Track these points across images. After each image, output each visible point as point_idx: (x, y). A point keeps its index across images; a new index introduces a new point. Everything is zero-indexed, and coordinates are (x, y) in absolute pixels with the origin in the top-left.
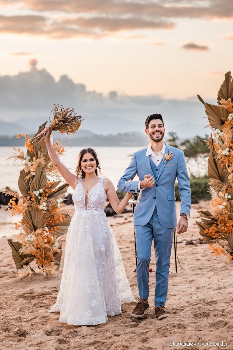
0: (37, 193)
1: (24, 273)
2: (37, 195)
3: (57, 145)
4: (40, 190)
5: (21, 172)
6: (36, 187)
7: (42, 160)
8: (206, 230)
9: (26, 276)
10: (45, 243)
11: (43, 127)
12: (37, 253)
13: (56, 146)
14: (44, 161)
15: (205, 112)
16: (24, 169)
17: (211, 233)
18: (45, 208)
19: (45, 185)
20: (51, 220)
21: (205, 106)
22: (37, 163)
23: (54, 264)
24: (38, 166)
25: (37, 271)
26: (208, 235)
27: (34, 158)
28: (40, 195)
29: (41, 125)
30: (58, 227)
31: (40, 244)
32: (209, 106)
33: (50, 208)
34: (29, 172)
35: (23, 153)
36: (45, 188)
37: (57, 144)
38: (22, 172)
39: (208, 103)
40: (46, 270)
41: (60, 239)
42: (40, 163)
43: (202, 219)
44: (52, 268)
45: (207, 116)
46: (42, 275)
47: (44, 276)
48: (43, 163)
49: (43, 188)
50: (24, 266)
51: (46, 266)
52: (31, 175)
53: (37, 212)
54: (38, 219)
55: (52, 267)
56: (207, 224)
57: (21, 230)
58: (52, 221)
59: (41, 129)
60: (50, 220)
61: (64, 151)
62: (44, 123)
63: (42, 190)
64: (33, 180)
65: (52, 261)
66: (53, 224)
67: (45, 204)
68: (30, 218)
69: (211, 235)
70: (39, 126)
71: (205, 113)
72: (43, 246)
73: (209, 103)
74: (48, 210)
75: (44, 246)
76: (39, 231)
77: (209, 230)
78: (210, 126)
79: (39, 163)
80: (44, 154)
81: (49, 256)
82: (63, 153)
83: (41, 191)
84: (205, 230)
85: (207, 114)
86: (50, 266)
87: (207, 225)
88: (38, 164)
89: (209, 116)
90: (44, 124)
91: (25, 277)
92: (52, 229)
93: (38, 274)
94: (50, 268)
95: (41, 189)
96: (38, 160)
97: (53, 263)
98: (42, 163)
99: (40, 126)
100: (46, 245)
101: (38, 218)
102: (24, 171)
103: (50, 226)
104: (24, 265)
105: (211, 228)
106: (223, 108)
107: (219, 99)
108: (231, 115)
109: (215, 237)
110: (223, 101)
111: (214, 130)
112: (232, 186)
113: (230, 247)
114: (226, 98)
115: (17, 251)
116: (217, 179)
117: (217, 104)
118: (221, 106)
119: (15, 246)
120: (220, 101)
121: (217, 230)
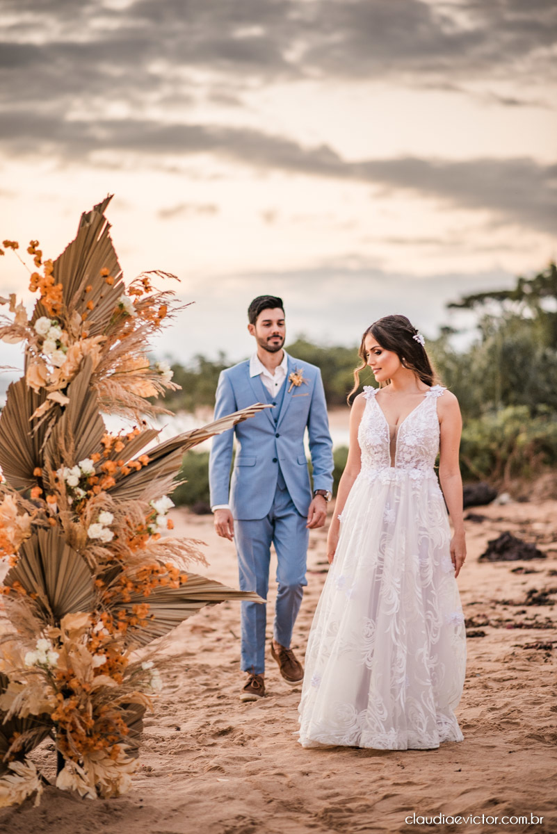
0: (71, 476)
1: (13, 793)
2: (73, 482)
3: (145, 291)
4: (81, 463)
5: (12, 390)
6: (67, 449)
7: (92, 346)
9: (22, 802)
10: (98, 672)
11: (96, 216)
12: (67, 711)
13: (141, 293)
14: (100, 348)
16: (22, 379)
18: (107, 536)
19: (103, 445)
22: (76, 357)
23: (126, 751)
24: (80, 366)
28: (84, 481)
29: (88, 209)
31: (80, 676)
34: (44, 391)
36: (100, 455)
38: (16, 390)
40: (96, 777)
42: (84, 358)
44: (120, 769)
46: (84, 797)
47: (89, 800)
48: (96, 357)
49: (94, 456)
50: (11, 766)
51: (95, 762)
52: (51, 401)
53: (67, 548)
55: (121, 765)
59: (88, 224)
62: (97, 203)
63: (92, 462)
64: (59, 424)
65: (120, 741)
67: (106, 518)
68: (37, 573)
70: (80, 215)
72: (90, 683)
74: (113, 545)
75: (93, 684)
76: (75, 621)
79: (81, 357)
80: (93, 325)
81: (107, 722)
83: (88, 466)
86: (112, 762)
88: (79, 360)
90: (100, 205)
94: (112, 769)
95: (87, 460)
96: (81, 345)
98: (93, 358)
99: (84, 214)
100: (104, 680)
101: (70, 570)
102: (25, 387)
104: (14, 761)
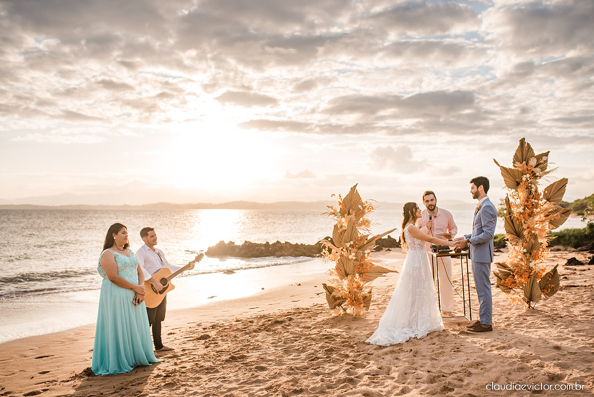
0: (348, 245)
1: (335, 313)
6: (348, 239)
7: (353, 216)
9: (338, 315)
11: (354, 188)
13: (365, 204)
14: (355, 217)
16: (336, 224)
17: (508, 283)
18: (354, 258)
19: (356, 238)
20: (360, 268)
21: (501, 169)
22: (348, 219)
24: (350, 221)
25: (348, 311)
26: (505, 285)
27: (346, 215)
28: (350, 246)
29: (352, 187)
30: (366, 274)
32: (504, 169)
33: (359, 258)
34: (341, 227)
35: (335, 210)
36: (355, 240)
37: (367, 203)
38: (336, 226)
39: (503, 166)
41: (368, 285)
42: (351, 219)
43: (499, 270)
44: (361, 310)
45: (502, 178)
46: (352, 316)
48: (354, 219)
53: (347, 261)
54: (350, 267)
57: (335, 276)
58: (362, 269)
59: (352, 190)
62: (354, 185)
64: (345, 234)
66: (362, 272)
67: (354, 254)
68: (342, 266)
69: (507, 285)
71: (501, 175)
72: (353, 290)
73: (505, 167)
74: (356, 260)
76: (350, 277)
77: (505, 280)
78: (507, 188)
80: (356, 212)
81: (358, 299)
82: (372, 210)
83: (352, 243)
84: (502, 280)
86: (359, 308)
87: (503, 276)
89: (504, 178)
91: (337, 317)
92: (361, 276)
93: (349, 315)
94: (359, 310)
95: (352, 241)
96: (350, 216)
97: (362, 305)
100: (355, 290)
103: (361, 274)
104: (337, 306)
105: (508, 279)
106: (518, 170)
107: (514, 162)
108: (525, 176)
109: (511, 287)
110: (518, 164)
111: (509, 191)
112: (528, 241)
113: (526, 297)
114: (521, 161)
115: (331, 294)
116: (514, 234)
117: (513, 168)
118: (516, 169)
119: (329, 290)
120: (515, 165)
121: (513, 281)
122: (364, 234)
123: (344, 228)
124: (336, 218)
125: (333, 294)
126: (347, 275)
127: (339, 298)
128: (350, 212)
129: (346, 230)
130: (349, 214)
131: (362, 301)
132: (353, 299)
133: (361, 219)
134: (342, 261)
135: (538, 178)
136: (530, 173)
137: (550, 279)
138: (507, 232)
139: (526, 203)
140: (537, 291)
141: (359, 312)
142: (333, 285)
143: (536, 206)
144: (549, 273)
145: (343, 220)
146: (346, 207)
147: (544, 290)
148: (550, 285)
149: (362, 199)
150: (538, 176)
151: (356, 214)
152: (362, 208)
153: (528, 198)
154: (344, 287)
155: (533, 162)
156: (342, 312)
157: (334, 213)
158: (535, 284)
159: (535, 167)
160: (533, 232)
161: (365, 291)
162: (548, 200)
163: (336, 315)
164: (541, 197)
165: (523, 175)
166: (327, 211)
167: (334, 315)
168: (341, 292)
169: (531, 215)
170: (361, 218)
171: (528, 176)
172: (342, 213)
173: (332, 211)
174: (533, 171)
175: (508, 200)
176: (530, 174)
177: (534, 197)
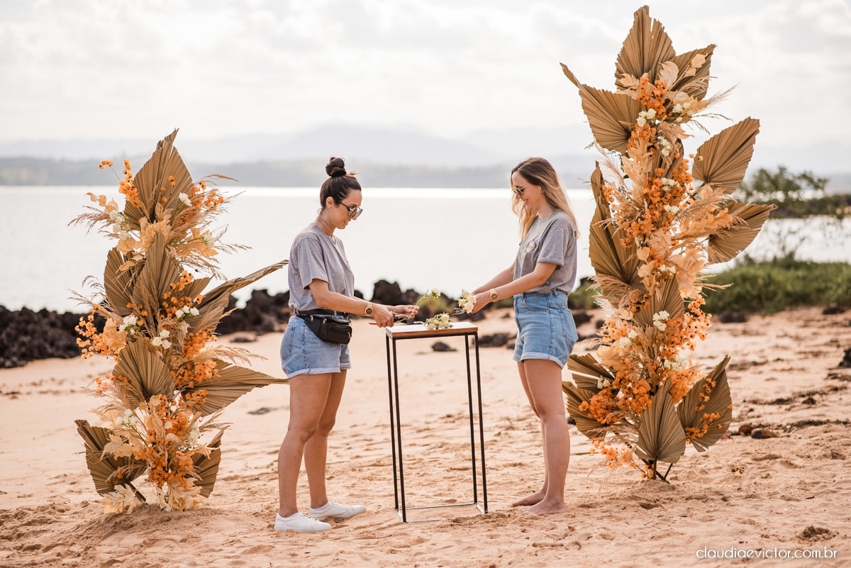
1: (114, 503)
3: (201, 189)
5: (110, 255)
7: (163, 226)
8: (584, 403)
9: (121, 510)
10: (167, 431)
11: (167, 143)
12: (147, 455)
13: (199, 190)
14: (169, 227)
15: (581, 107)
16: (115, 249)
17: (596, 411)
18: (167, 345)
19: (171, 287)
20: (186, 374)
21: (581, 93)
22: (151, 233)
23: (194, 482)
24: (154, 239)
25: (151, 498)
26: (589, 416)
27: (143, 221)
29: (163, 139)
30: (202, 391)
31: (158, 434)
32: (589, 93)
34: (130, 255)
35: (111, 208)
36: (170, 293)
37: (203, 186)
39: (588, 85)
40: (174, 498)
41: (209, 422)
42: (157, 234)
43: (575, 377)
44: (187, 493)
46: (163, 509)
47: (166, 512)
50: (116, 487)
51: (174, 488)
52: (135, 261)
55: (187, 491)
56: (588, 389)
57: (110, 397)
58: (190, 376)
59: (161, 148)
60: (184, 373)
61: (222, 202)
62: (169, 134)
64: (141, 275)
65: (188, 476)
66: (191, 385)
67: (166, 334)
68: (134, 369)
69: (595, 416)
70: (158, 142)
71: (583, 111)
72: (164, 438)
73: (592, 86)
74: (173, 350)
75: (166, 439)
76: (155, 401)
77: (589, 403)
78: (596, 145)
80: (173, 211)
81: (179, 465)
82: (219, 207)
84: (581, 401)
85: (585, 113)
86: (182, 489)
87: (586, 391)
88: (153, 235)
89: (590, 117)
90: (170, 136)
91: (117, 515)
92: (188, 396)
93: (155, 508)
94: (183, 493)
96: (155, 225)
97: (191, 481)
98: (163, 233)
99: (160, 141)
100: (171, 436)
102: (118, 254)
103: (186, 391)
104: (117, 484)
106: (628, 98)
107: (619, 75)
108: (643, 113)
109: (604, 422)
110: (629, 80)
111: (604, 153)
112: (651, 294)
113: (646, 448)
114: (639, 71)
115: (100, 449)
116: (615, 276)
117: (614, 89)
118: (622, 93)
119: (94, 438)
120: (622, 81)
121: (611, 403)
122: (197, 276)
123: (138, 258)
124: (110, 229)
125: (107, 449)
126: (147, 394)
127: (123, 461)
128: (157, 213)
129: (141, 265)
130: (153, 218)
131: (190, 469)
132: (165, 463)
133: (189, 234)
134: (131, 355)
135: (679, 119)
136: (657, 104)
137: (707, 398)
138: (598, 271)
139: (646, 191)
140: (674, 430)
141: (182, 501)
142: (106, 425)
143: (675, 196)
144: (704, 381)
145: (135, 235)
146: (143, 200)
147: (692, 429)
148: (706, 415)
149: (192, 176)
150: (678, 114)
151: (172, 219)
152: (188, 202)
153: (653, 175)
154: (140, 429)
155: (669, 74)
156: (132, 501)
157: (107, 217)
158: (668, 413)
159: (674, 90)
160: (663, 268)
161: (202, 441)
162: (707, 179)
163: (114, 511)
164: (690, 171)
165: (640, 111)
166: (89, 211)
167: (109, 510)
168: (131, 444)
169: (661, 222)
170: (189, 231)
171: (651, 113)
172: (132, 217)
173: (103, 209)
174: (667, 101)
175: (598, 181)
176: (657, 109)
177: (671, 175)
